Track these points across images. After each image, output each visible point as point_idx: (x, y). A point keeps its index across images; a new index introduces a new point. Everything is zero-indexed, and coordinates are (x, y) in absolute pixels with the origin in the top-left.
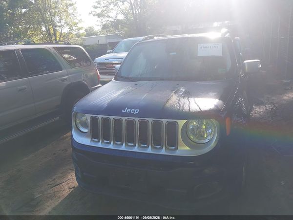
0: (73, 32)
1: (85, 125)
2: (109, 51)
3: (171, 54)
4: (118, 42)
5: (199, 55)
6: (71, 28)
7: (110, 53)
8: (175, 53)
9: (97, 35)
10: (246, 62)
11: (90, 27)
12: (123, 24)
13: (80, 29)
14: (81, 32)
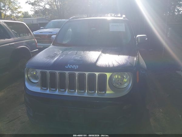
0: (14, 15)
1: (35, 77)
2: (42, 27)
3: (92, 29)
4: (47, 23)
5: (110, 31)
6: (13, 12)
7: (42, 29)
8: (95, 29)
9: (30, 17)
10: (138, 36)
11: (25, 12)
12: (50, 11)
13: (20, 12)
14: (20, 15)
